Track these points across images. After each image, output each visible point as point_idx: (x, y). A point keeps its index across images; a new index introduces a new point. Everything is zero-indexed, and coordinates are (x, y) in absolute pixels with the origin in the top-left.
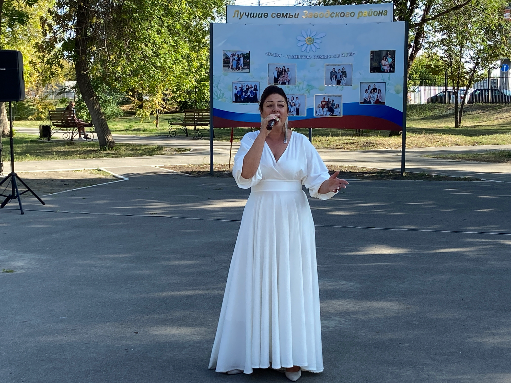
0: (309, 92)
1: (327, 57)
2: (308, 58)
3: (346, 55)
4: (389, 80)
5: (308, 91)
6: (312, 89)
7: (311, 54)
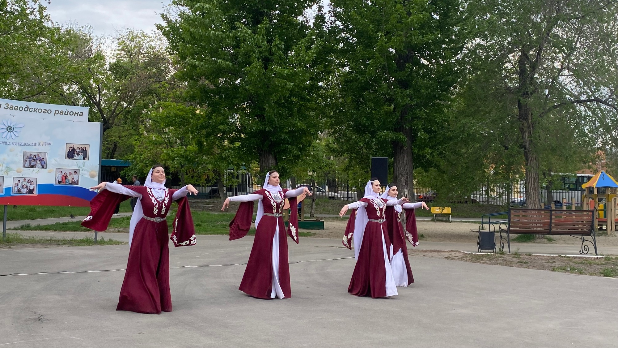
0: (7, 174)
1: (25, 145)
2: (8, 144)
3: (42, 144)
4: (84, 167)
5: (7, 172)
6: (10, 171)
7: (11, 141)
